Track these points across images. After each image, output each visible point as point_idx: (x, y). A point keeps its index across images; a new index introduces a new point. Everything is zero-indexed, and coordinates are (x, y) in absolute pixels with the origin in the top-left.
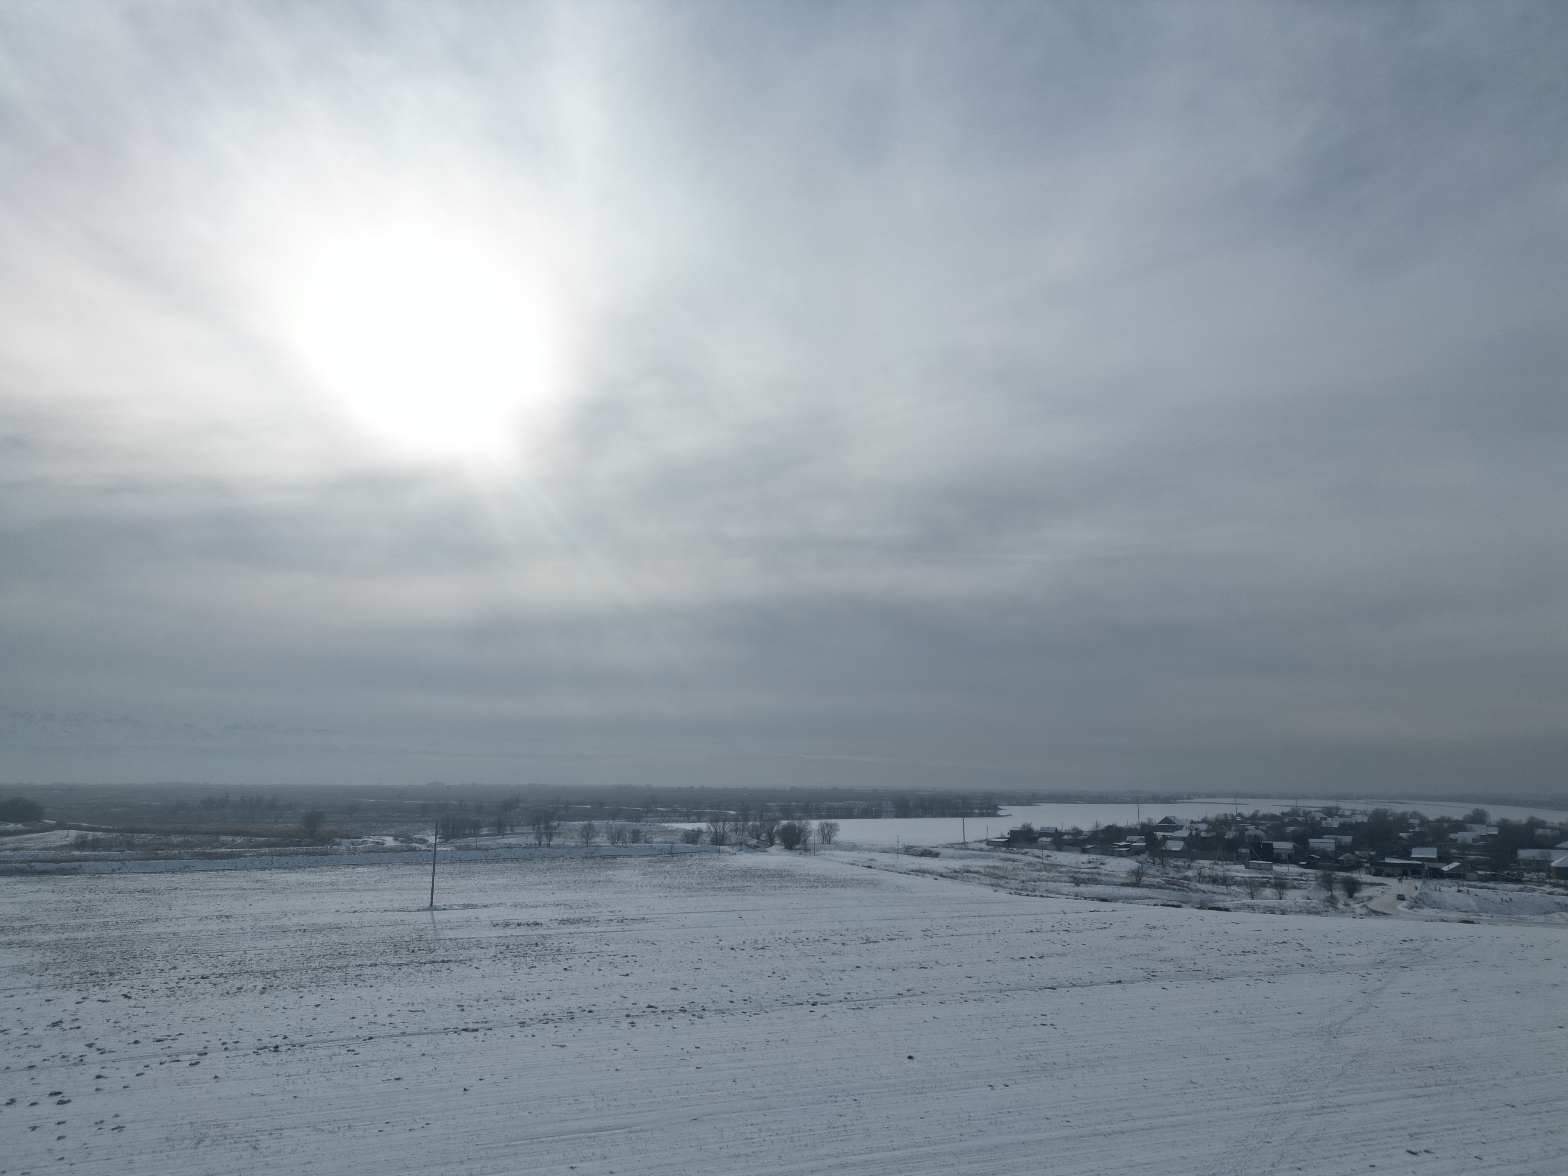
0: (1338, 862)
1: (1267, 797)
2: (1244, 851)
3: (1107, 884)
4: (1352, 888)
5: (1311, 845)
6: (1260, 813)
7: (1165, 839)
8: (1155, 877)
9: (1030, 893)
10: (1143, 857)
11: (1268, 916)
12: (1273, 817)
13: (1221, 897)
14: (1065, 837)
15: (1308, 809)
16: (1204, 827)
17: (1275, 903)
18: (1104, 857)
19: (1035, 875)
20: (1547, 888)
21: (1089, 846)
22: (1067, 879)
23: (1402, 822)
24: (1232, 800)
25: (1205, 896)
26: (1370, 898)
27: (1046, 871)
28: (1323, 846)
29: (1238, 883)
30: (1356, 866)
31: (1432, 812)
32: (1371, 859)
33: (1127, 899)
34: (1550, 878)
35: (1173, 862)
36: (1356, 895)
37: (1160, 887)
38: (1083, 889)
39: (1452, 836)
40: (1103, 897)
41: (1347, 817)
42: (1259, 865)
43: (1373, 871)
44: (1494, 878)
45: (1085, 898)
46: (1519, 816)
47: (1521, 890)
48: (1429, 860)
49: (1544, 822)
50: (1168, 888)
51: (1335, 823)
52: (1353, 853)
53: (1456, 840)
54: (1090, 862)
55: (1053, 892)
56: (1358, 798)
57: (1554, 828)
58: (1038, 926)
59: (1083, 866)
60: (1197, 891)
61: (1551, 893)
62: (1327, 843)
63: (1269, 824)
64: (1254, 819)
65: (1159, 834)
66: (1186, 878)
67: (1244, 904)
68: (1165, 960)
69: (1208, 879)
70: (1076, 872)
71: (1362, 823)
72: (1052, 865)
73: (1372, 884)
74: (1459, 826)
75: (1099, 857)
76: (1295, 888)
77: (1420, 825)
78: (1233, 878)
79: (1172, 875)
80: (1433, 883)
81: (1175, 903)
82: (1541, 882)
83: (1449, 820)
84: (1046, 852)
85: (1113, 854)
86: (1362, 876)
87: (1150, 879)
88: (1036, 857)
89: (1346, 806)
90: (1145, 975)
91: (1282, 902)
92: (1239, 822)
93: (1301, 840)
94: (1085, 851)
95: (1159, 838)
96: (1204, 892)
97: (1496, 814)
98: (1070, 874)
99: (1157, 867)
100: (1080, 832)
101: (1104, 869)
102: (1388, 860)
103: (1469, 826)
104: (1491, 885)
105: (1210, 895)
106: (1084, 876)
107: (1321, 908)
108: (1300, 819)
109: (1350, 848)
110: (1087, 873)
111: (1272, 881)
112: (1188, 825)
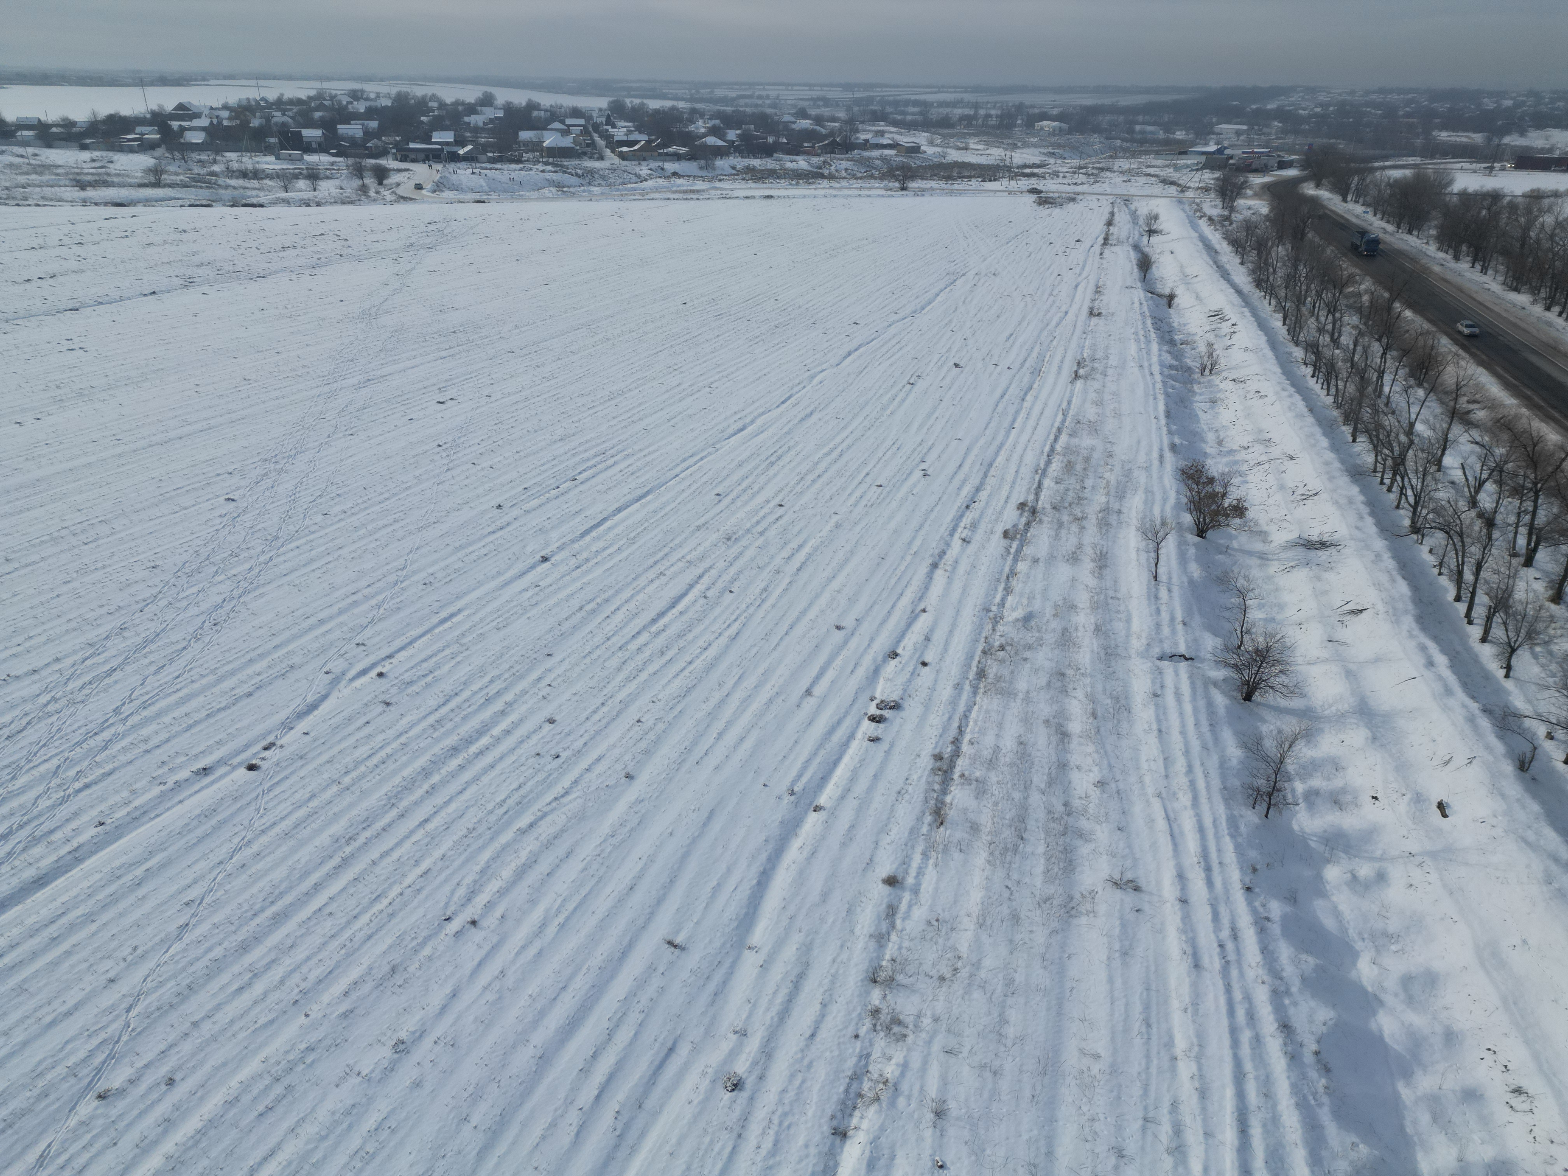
0: (367, 148)
1: (290, 78)
2: (273, 140)
3: (120, 185)
4: (381, 174)
5: (340, 131)
6: (285, 97)
7: (183, 129)
8: (177, 174)
9: (21, 203)
10: (159, 152)
11: (304, 209)
12: (299, 102)
13: (254, 193)
14: (54, 130)
15: (334, 92)
16: (225, 114)
17: (310, 195)
18: (110, 154)
19: (22, 179)
20: (540, 167)
21: (88, 141)
22: (67, 182)
23: (422, 105)
24: (253, 82)
25: (236, 192)
26: (398, 185)
27: (36, 173)
28: (350, 133)
29: (270, 177)
30: (382, 153)
31: (449, 94)
32: (396, 145)
33: (148, 202)
34: (542, 157)
35: (195, 156)
36: (385, 182)
37: (185, 186)
38: (90, 193)
39: (466, 119)
40: (118, 201)
41: (372, 100)
42: (290, 155)
43: (399, 157)
44: (500, 160)
45: (96, 204)
46: (519, 98)
47: (521, 170)
48: (448, 144)
49: (539, 104)
50: (194, 187)
51: (360, 107)
52: (380, 139)
53: (469, 123)
54: (93, 161)
55: (52, 200)
56: (382, 80)
57: (546, 111)
58: (40, 241)
59: (84, 166)
60: (227, 187)
61: (543, 171)
62: (353, 130)
63: (296, 109)
64: (280, 104)
65: (175, 124)
66: (213, 174)
67: (278, 199)
68: (202, 265)
69: (237, 174)
70: (78, 174)
71: (386, 107)
72: (44, 166)
73: (399, 170)
74: (471, 109)
75: (104, 154)
76: (328, 178)
77: (439, 109)
78: (264, 171)
79: (196, 171)
80: (452, 166)
81: (204, 202)
82: (536, 162)
83: (463, 103)
84: (30, 150)
85: (121, 149)
86: (389, 163)
87: (174, 178)
88: (18, 156)
89: (371, 89)
90: (182, 282)
91: (316, 193)
92: (264, 108)
93: (328, 126)
94: (84, 147)
95: (175, 128)
96: (234, 188)
97: (503, 96)
98: (71, 177)
99: (177, 163)
100: (73, 124)
101: (113, 168)
102: (412, 145)
103: (479, 108)
104: (498, 166)
105: (242, 191)
106: (89, 178)
107: (354, 197)
108: (326, 103)
109: (376, 134)
110: (93, 174)
111: (305, 172)
112: (207, 112)
